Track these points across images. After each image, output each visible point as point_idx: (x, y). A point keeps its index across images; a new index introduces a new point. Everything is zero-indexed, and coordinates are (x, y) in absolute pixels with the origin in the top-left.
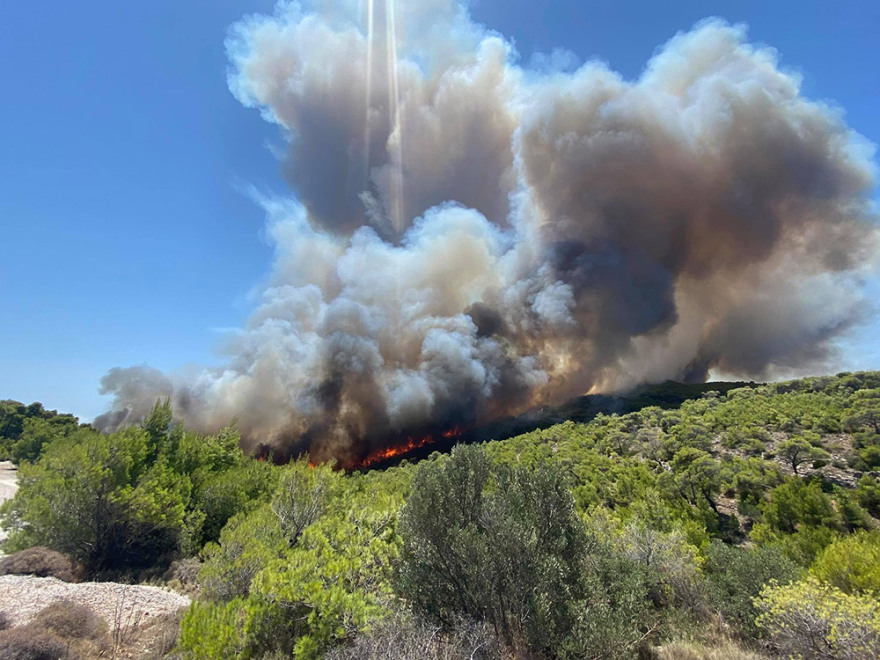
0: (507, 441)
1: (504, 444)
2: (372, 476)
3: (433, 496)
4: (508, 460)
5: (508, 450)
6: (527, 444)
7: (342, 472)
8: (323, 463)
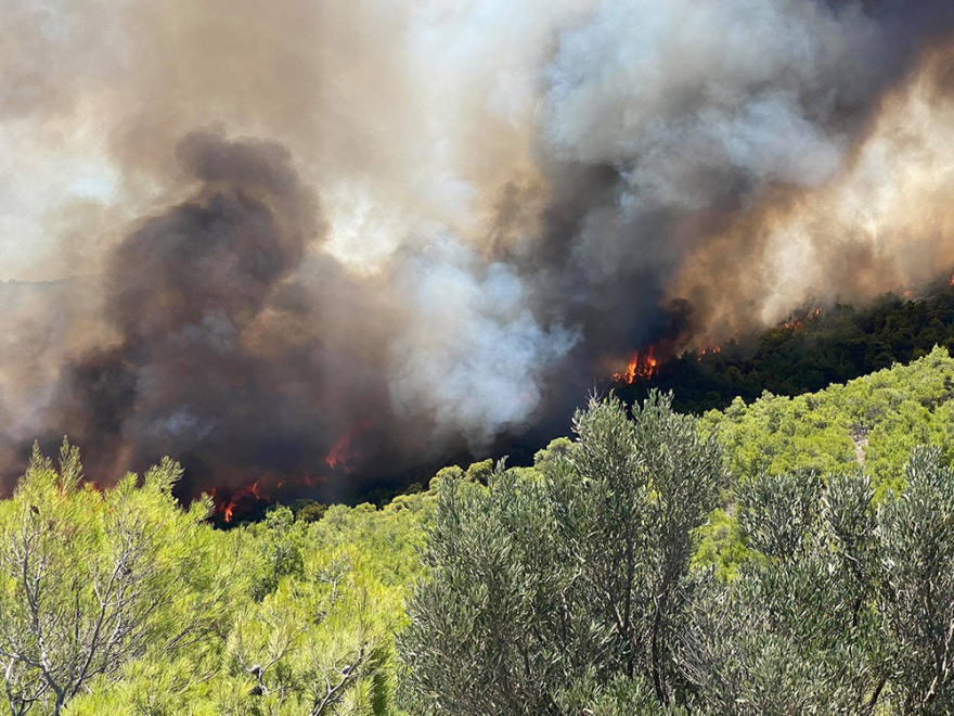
0: (821, 394)
1: (811, 406)
2: (339, 524)
3: (496, 574)
4: (824, 460)
5: (822, 426)
6: (895, 403)
7: (202, 507)
8: (132, 478)
